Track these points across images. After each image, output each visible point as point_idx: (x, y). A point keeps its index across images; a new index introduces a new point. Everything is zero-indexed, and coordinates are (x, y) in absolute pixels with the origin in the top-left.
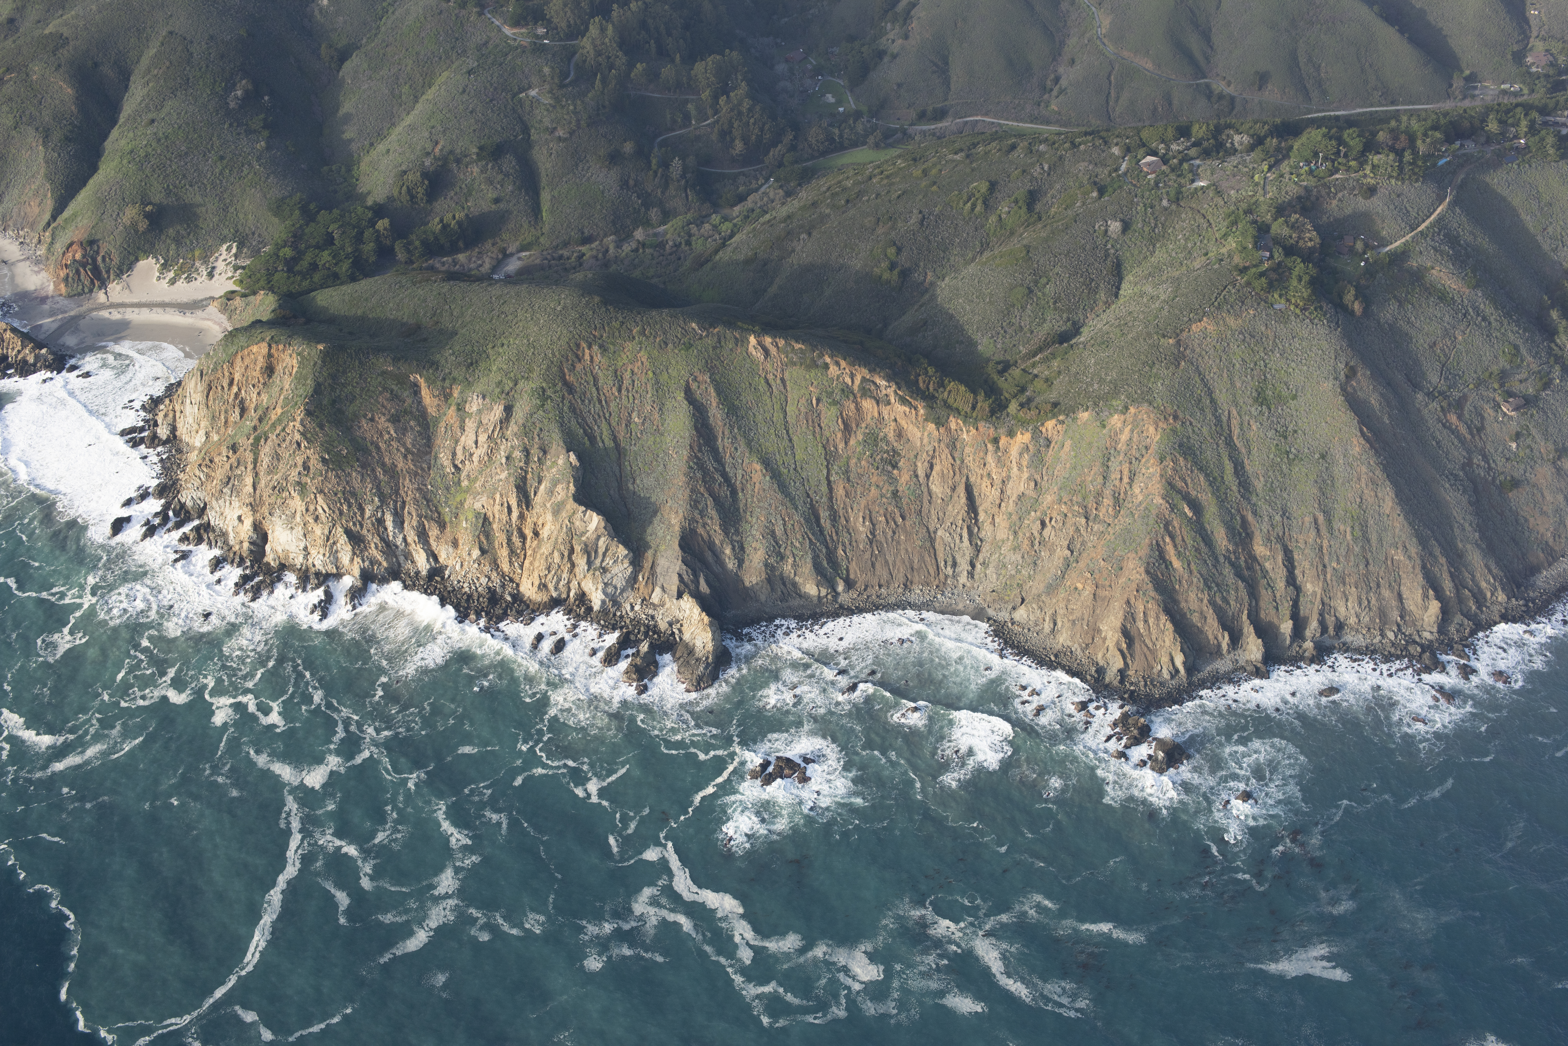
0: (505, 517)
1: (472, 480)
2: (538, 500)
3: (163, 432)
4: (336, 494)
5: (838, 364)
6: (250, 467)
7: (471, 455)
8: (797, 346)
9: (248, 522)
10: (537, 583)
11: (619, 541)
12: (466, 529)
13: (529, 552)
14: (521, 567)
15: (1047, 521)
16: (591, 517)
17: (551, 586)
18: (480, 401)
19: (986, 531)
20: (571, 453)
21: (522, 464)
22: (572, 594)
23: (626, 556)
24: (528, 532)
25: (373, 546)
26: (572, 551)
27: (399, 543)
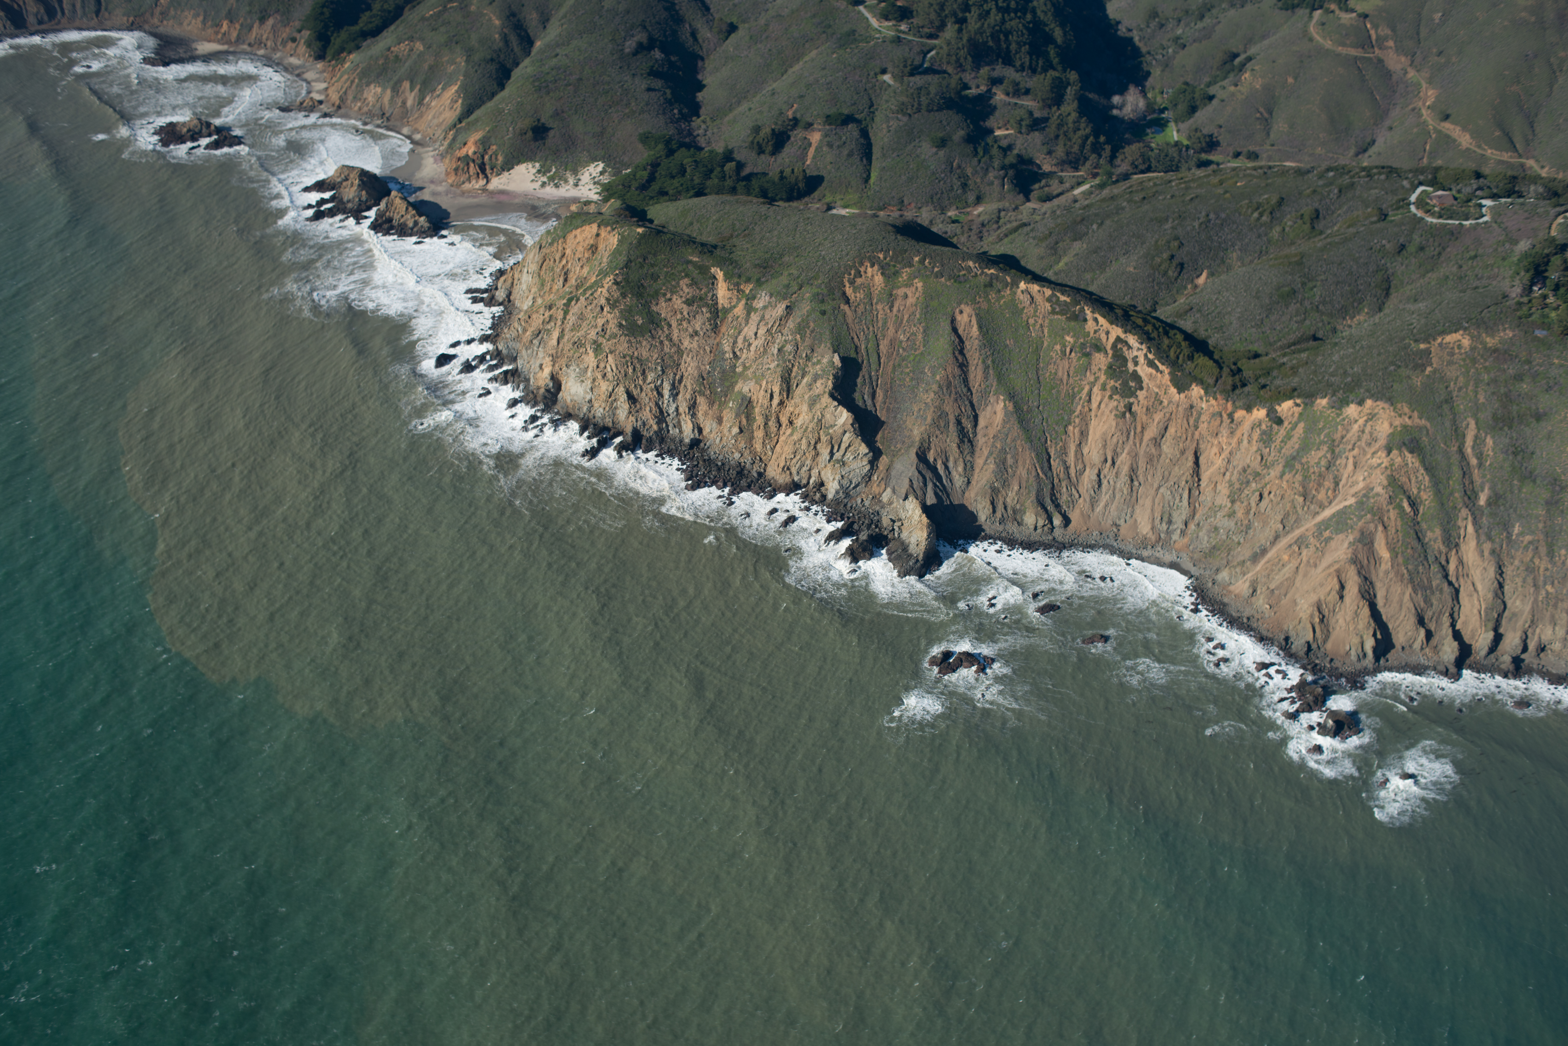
0: (766, 402)
1: (746, 368)
2: (798, 392)
3: (500, 295)
4: (624, 357)
5: (1096, 320)
6: (559, 323)
7: (750, 345)
8: (1063, 298)
9: (547, 371)
10: (782, 465)
11: (863, 440)
12: (731, 408)
13: (782, 438)
14: (773, 450)
15: (1266, 494)
16: (842, 413)
17: (794, 470)
18: (767, 298)
19: (1207, 495)
20: (836, 355)
21: (791, 357)
22: (811, 481)
23: (866, 454)
24: (784, 420)
25: (648, 409)
26: (819, 440)
27: (671, 412)
